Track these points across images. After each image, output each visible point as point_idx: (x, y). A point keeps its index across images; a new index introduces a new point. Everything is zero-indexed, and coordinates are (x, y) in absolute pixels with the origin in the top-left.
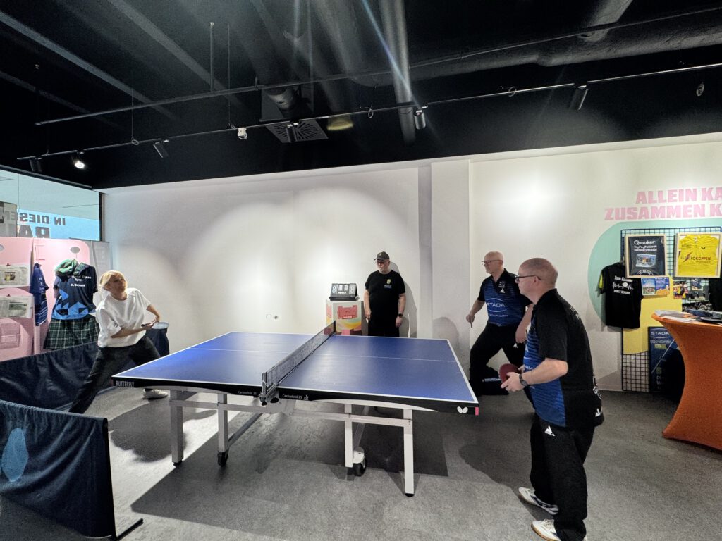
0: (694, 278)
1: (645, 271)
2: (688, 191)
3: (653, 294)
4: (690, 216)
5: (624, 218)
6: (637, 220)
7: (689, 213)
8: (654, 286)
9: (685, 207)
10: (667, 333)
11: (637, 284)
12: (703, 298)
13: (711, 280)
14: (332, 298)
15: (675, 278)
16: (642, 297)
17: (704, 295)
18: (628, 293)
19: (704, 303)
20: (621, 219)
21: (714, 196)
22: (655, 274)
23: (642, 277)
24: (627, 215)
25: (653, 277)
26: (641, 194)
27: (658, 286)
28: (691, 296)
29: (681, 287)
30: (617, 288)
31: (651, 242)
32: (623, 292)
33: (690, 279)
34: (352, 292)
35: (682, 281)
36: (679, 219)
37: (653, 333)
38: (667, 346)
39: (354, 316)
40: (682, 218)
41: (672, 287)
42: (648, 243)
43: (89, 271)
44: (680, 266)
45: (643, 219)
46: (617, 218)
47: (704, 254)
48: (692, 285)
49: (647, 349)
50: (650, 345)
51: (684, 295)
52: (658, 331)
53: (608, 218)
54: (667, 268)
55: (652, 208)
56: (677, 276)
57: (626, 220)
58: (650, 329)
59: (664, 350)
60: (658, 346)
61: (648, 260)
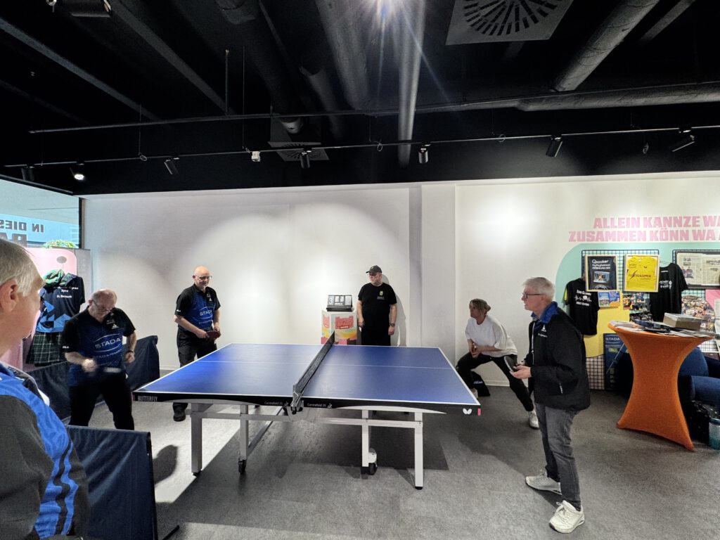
0: (638, 292)
1: (600, 286)
2: (633, 219)
3: (607, 305)
4: (635, 240)
5: (584, 240)
6: (594, 242)
7: (634, 238)
8: (608, 299)
9: (631, 232)
10: (618, 339)
11: (594, 296)
12: (645, 309)
13: (651, 294)
14: (329, 309)
15: (624, 292)
16: (599, 308)
17: (646, 306)
18: (588, 305)
19: (646, 313)
20: (582, 241)
21: (652, 223)
22: (609, 289)
23: (599, 291)
24: (586, 237)
25: (608, 291)
26: (598, 220)
27: (611, 299)
28: (636, 307)
29: (629, 300)
30: (578, 301)
31: (606, 262)
32: (583, 304)
33: (636, 293)
34: (347, 303)
35: (629, 294)
36: (626, 242)
37: (607, 339)
38: (618, 350)
39: (350, 326)
40: (629, 242)
41: (622, 300)
42: (603, 262)
43: (77, 282)
44: (628, 282)
45: (600, 242)
46: (579, 240)
47: (646, 272)
48: (637, 298)
49: (602, 353)
50: (605, 349)
51: (631, 306)
52: (611, 337)
53: (571, 240)
54: (618, 283)
55: (606, 232)
56: (625, 290)
57: (586, 242)
58: (605, 336)
59: (616, 354)
60: (612, 350)
61: (604, 277)
